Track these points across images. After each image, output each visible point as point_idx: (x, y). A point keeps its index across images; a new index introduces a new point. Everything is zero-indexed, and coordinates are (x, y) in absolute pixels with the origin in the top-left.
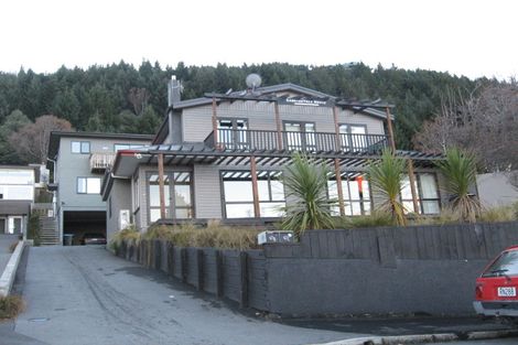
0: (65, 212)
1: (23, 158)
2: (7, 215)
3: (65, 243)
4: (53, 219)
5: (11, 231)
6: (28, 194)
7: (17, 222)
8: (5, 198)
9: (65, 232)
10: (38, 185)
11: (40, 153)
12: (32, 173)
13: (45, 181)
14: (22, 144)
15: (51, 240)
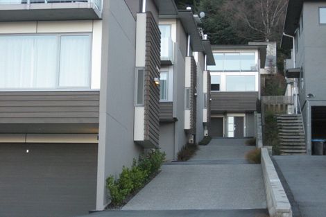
0: (314, 109)
1: (240, 35)
2: (225, 113)
3: (314, 151)
4: (294, 117)
5: (231, 134)
6: (252, 84)
7: (238, 122)
8: (223, 89)
9: (313, 137)
10: (263, 71)
11: (262, 27)
12: (256, 54)
13: (271, 65)
14: (239, 16)
15: (294, 147)
